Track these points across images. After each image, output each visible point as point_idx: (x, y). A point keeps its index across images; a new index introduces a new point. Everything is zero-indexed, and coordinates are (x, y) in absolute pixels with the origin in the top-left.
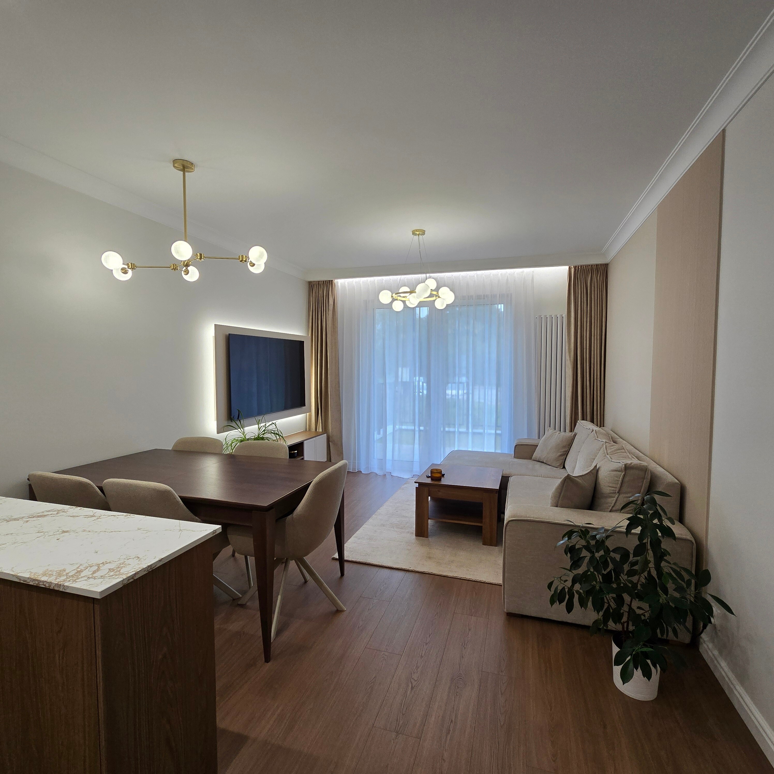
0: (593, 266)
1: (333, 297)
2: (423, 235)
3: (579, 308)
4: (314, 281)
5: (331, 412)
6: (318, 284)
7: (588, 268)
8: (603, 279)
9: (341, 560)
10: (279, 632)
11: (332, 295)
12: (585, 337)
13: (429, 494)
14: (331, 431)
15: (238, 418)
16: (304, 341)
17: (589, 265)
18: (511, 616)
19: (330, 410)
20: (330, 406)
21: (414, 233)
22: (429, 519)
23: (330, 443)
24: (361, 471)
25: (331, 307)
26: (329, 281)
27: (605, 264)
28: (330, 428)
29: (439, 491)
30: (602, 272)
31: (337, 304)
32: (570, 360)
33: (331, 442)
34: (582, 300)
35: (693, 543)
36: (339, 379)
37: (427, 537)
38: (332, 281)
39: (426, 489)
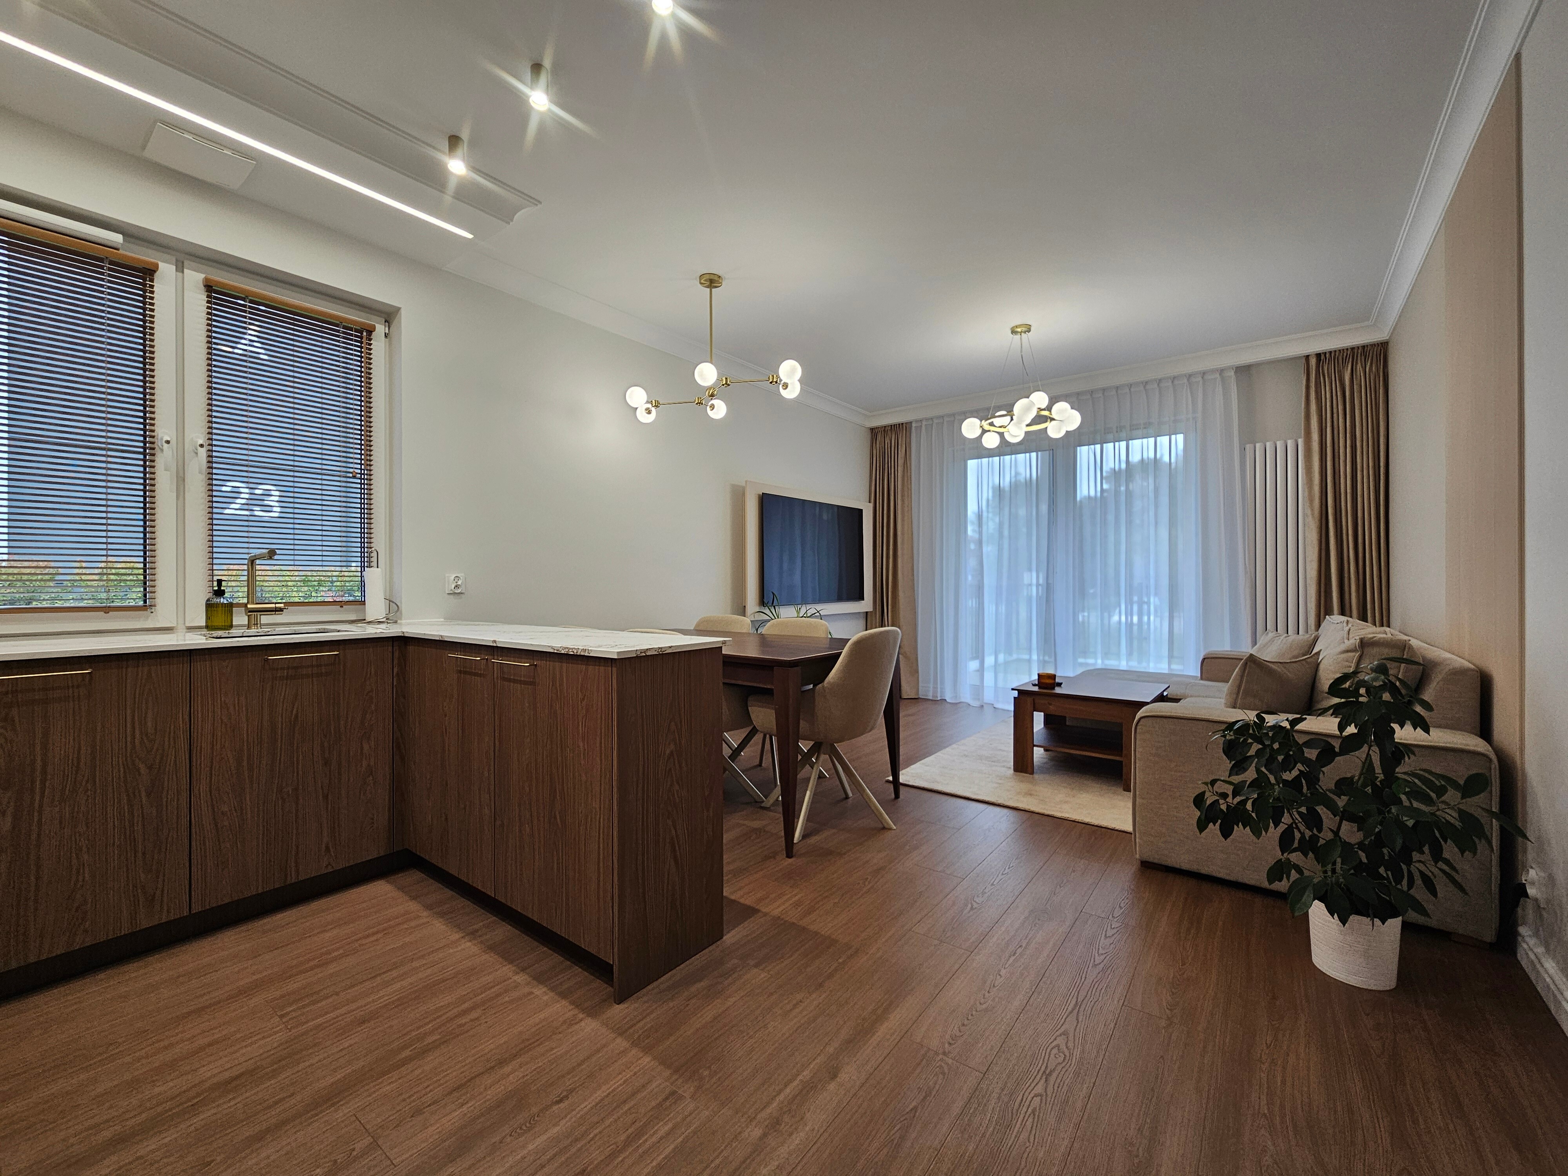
0: (1356, 351)
2: (1029, 331)
3: (1329, 424)
4: (879, 427)
6: (884, 430)
7: (1345, 354)
8: (1378, 370)
9: (896, 783)
10: (805, 836)
11: (904, 443)
12: (1342, 473)
13: (1034, 707)
16: (863, 510)
17: (1347, 349)
18: (1148, 867)
21: (1014, 332)
22: (1034, 746)
24: (945, 699)
25: (901, 461)
26: (899, 424)
27: (1382, 343)
29: (1050, 704)
30: (1375, 357)
32: (1313, 514)
34: (1335, 410)
35: (1491, 760)
37: (1032, 773)
38: (903, 424)
39: (1029, 700)
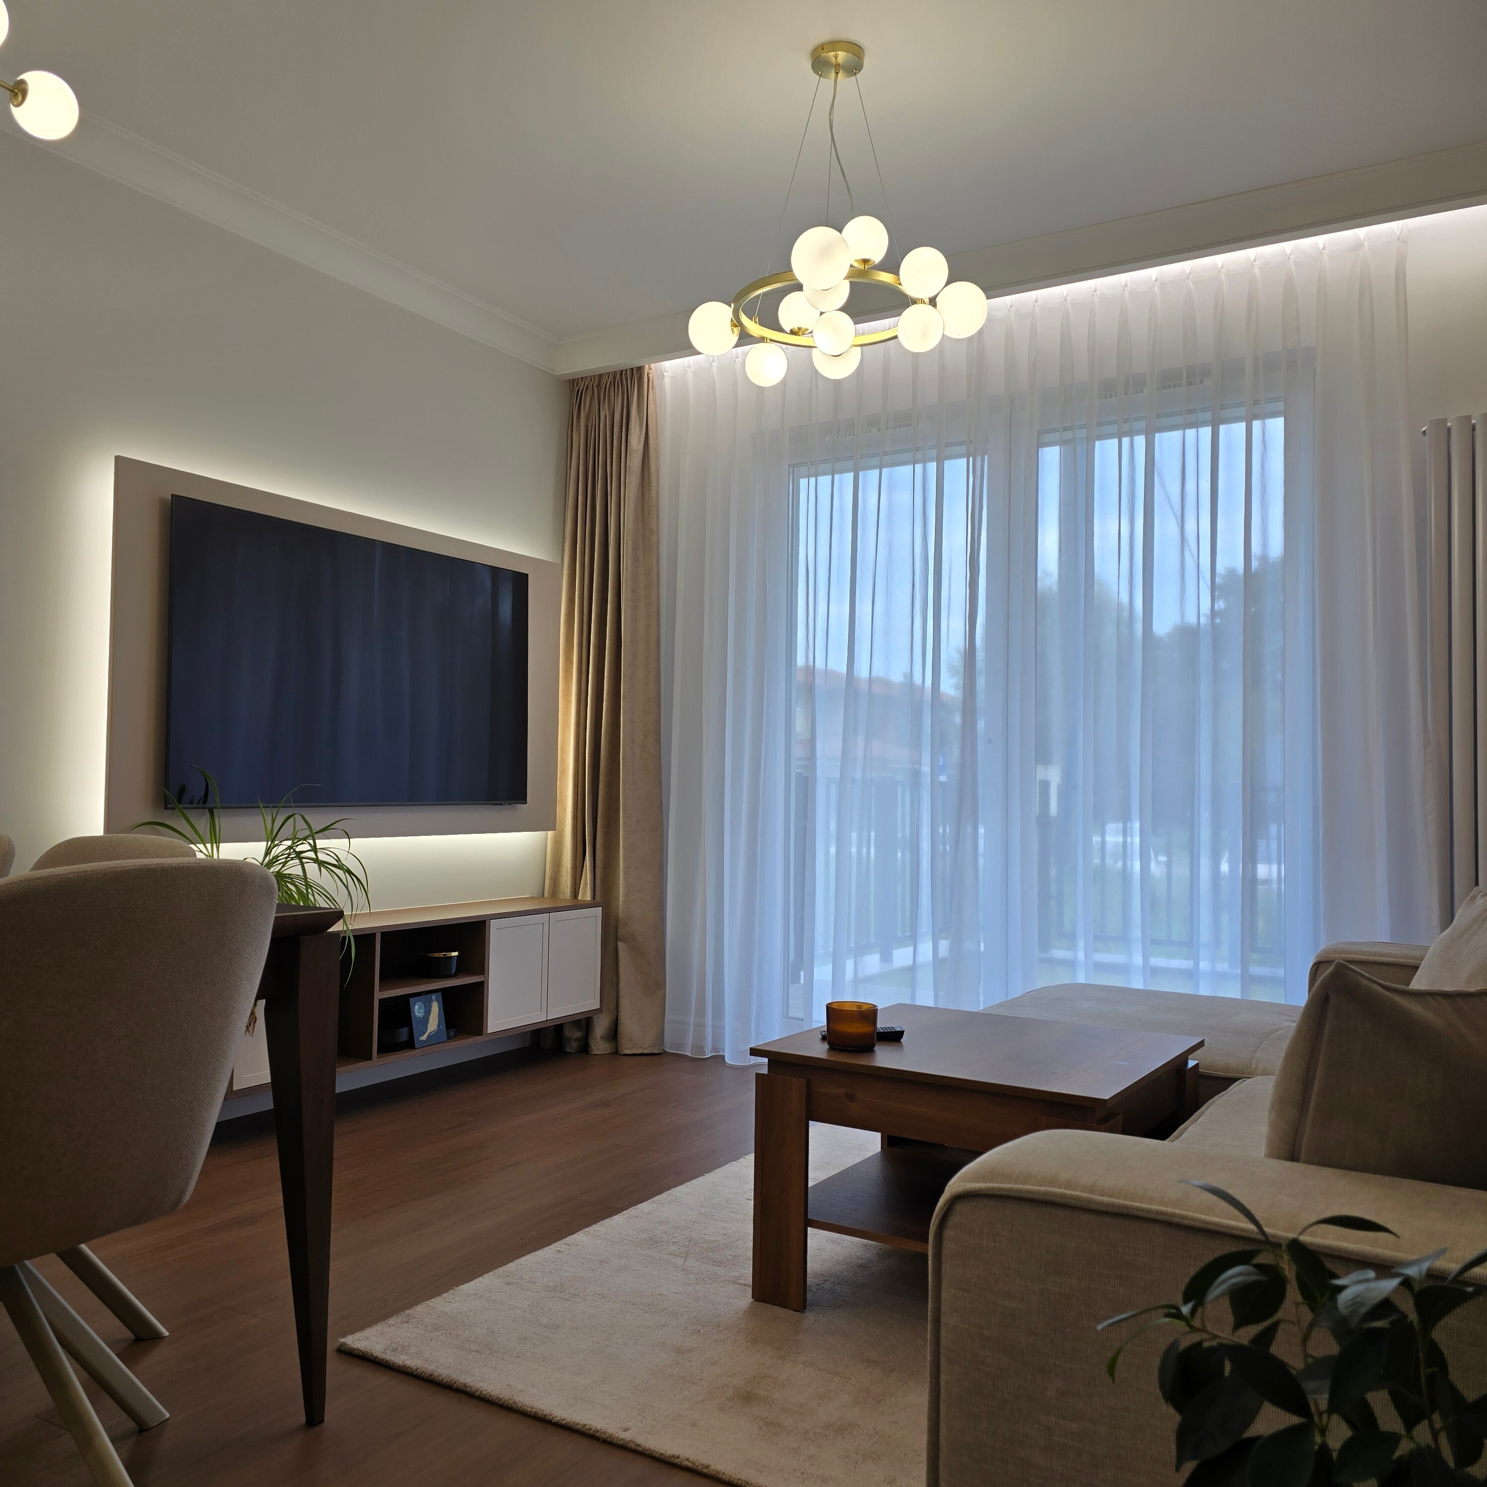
1: (641, 426)
2: (856, 72)
4: (586, 377)
5: (624, 831)
6: (599, 385)
11: (641, 419)
13: (808, 1109)
14: (625, 901)
15: (205, 802)
16: (528, 575)
19: (625, 824)
20: (624, 811)
21: (820, 64)
22: (814, 1224)
23: (619, 943)
24: (723, 1057)
25: (635, 461)
26: (632, 370)
28: (621, 889)
29: (851, 1098)
31: (657, 450)
33: (624, 941)
36: (658, 715)
37: (801, 1306)
38: (640, 369)
39: (796, 1084)
